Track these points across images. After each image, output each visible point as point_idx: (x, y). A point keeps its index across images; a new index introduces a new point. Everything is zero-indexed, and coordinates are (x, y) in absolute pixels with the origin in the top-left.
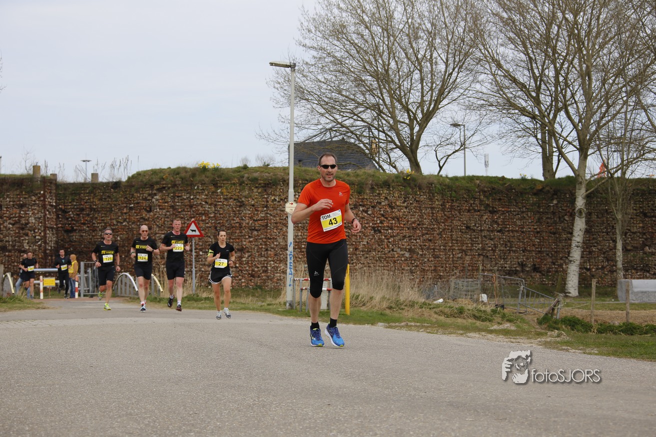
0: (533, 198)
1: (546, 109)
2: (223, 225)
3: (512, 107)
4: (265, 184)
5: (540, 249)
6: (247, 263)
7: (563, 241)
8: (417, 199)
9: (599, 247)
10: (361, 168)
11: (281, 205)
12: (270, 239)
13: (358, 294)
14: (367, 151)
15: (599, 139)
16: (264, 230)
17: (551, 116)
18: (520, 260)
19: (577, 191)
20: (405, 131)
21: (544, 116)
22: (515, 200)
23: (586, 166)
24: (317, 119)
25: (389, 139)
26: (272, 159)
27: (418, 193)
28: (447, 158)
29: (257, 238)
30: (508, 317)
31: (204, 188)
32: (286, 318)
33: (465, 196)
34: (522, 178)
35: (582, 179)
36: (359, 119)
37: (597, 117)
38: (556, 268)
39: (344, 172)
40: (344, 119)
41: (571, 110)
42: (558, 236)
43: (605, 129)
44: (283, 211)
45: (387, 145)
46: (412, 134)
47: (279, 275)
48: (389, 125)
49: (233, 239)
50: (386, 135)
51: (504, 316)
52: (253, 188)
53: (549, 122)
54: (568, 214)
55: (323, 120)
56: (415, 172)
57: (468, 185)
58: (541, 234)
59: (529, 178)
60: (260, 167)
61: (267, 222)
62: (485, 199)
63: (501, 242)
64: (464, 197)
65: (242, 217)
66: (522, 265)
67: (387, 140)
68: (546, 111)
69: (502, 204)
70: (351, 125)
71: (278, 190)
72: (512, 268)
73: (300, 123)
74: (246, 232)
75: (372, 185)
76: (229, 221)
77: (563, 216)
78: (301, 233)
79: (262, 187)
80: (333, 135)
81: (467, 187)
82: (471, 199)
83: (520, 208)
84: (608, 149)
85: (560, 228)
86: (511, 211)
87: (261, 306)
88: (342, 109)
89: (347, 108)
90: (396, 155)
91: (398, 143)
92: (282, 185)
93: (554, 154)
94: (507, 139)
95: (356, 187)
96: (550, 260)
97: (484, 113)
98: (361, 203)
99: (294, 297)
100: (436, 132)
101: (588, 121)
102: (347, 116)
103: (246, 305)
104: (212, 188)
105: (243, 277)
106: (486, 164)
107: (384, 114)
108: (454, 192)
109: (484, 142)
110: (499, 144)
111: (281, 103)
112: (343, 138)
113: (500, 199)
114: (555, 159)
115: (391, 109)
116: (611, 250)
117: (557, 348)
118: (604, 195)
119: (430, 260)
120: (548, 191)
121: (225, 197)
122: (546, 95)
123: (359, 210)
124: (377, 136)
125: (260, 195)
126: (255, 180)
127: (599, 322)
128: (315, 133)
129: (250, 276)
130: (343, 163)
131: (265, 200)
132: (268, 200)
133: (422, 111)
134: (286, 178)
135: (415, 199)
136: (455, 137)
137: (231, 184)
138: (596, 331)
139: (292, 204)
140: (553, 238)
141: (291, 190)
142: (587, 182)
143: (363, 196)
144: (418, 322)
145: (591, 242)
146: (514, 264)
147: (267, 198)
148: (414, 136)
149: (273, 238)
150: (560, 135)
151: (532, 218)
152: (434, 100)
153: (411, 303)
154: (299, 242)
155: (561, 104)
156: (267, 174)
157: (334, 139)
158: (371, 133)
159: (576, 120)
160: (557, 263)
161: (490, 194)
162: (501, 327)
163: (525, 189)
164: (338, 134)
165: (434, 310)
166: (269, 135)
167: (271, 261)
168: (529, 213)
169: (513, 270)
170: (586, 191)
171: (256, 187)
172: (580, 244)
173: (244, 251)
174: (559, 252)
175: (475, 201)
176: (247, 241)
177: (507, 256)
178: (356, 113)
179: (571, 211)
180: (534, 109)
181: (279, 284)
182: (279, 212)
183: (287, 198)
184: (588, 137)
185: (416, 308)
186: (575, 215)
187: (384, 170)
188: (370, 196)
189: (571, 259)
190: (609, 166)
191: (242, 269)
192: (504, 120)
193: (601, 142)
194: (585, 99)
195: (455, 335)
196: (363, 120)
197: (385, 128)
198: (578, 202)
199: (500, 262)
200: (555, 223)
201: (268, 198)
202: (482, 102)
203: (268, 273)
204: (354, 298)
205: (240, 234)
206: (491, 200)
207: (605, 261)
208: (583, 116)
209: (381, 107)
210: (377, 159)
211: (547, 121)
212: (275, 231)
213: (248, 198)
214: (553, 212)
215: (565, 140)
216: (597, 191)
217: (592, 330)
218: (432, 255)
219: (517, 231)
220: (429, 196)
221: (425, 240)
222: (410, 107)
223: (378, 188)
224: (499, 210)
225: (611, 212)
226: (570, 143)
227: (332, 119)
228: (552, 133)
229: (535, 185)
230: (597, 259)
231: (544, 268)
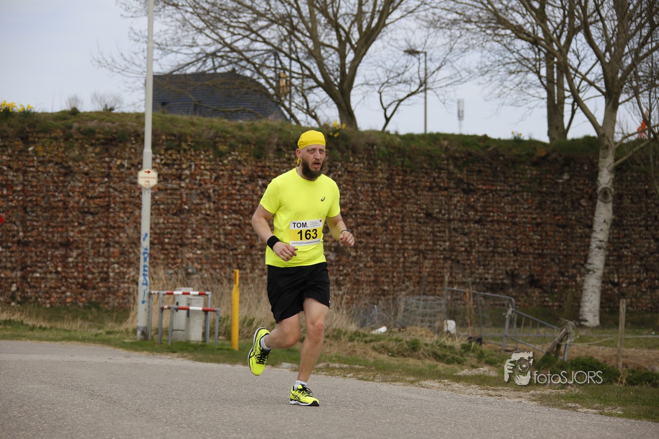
0: (531, 170)
1: (555, 29)
2: (37, 205)
3: (502, 24)
4: (106, 139)
5: (540, 251)
6: (76, 266)
7: (578, 239)
8: (349, 169)
9: (634, 249)
10: (260, 118)
11: (131, 174)
12: (114, 228)
13: (251, 317)
14: (271, 91)
15: (638, 78)
16: (104, 212)
17: (563, 40)
18: (509, 268)
19: (601, 159)
20: (332, 60)
21: (552, 40)
22: (504, 173)
23: (615, 121)
24: (191, 37)
25: (307, 72)
26: (117, 100)
27: (351, 159)
28: (398, 105)
29: (91, 226)
30: (488, 356)
31: (7, 143)
32: (136, 353)
33: (425, 165)
34: (515, 138)
35: (609, 141)
36: (259, 39)
37: (633, 43)
38: (565, 281)
39: (233, 123)
40: (235, 38)
41: (595, 32)
42: (569, 230)
43: (647, 63)
44: (136, 183)
45: (303, 81)
46: (343, 65)
47: (126, 285)
48: (306, 50)
49: (53, 227)
50: (302, 65)
51: (481, 356)
52: (87, 146)
53: (560, 50)
54: (586, 196)
55: (201, 39)
56: (347, 126)
57: (430, 148)
58: (543, 228)
59: (526, 138)
60: (98, 113)
61: (109, 201)
62: (456, 171)
63: (481, 239)
64: (422, 168)
65: (68, 192)
66: (513, 276)
67: (303, 74)
68: (555, 32)
69: (483, 179)
70: (246, 49)
71: (127, 150)
72: (496, 279)
73: (164, 42)
74: (74, 216)
75: (278, 145)
76: (46, 198)
77: (578, 200)
78: (164, 219)
79: (102, 144)
80: (217, 64)
81: (428, 151)
82: (435, 170)
83: (511, 186)
84: (650, 95)
85: (573, 218)
86: (496, 190)
87: (96, 335)
88: (232, 22)
89: (240, 20)
90: (317, 99)
91: (321, 79)
92: (134, 142)
93: (567, 101)
94: (492, 76)
95: (253, 147)
96: (556, 268)
97: (458, 34)
98: (260, 174)
99: (149, 320)
100: (380, 63)
101: (620, 49)
102: (239, 34)
103: (72, 333)
104: (20, 145)
105: (68, 287)
106: (460, 116)
107: (299, 31)
108: (407, 159)
109: (456, 80)
110: (479, 84)
111: (134, 10)
112: (234, 70)
113: (480, 172)
114: (567, 109)
115: (310, 25)
116: (652, 254)
117: (560, 406)
118: (643, 167)
119: (369, 265)
120: (556, 160)
121: (41, 159)
122: (555, 7)
123: (257, 185)
124: (288, 67)
125: (98, 157)
126: (90, 133)
127: (630, 367)
128: (188, 60)
129: (79, 286)
130: (233, 110)
131: (105, 165)
132: (112, 165)
133: (360, 29)
134: (139, 129)
135: (346, 169)
136: (411, 70)
137: (51, 138)
138: (624, 381)
139: (149, 172)
140: (562, 234)
141: (148, 151)
142: (616, 146)
143: (263, 163)
144: (345, 363)
145: (621, 241)
146: (499, 274)
147: (108, 163)
148: (345, 68)
149: (119, 227)
150: (576, 71)
151: (530, 201)
152: (379, 11)
153: (335, 333)
154: (159, 234)
155: (579, 22)
156: (109, 124)
157: (219, 71)
158: (278, 62)
159: (602, 47)
160: (567, 274)
161: (464, 162)
162: (475, 372)
163: (519, 156)
164: (224, 62)
165: (372, 344)
166: (113, 61)
167: (114, 263)
168: (525, 194)
169: (497, 284)
170: (616, 160)
171: (92, 145)
172: (603, 243)
173: (71, 247)
174: (571, 255)
175: (440, 173)
176: (76, 230)
177: (489, 261)
178: (255, 29)
179: (590, 191)
180: (536, 28)
181: (126, 301)
182: (128, 185)
183: (141, 163)
184: (619, 75)
185: (343, 340)
186: (596, 198)
187: (297, 122)
188: (275, 162)
189: (589, 267)
190: (652, 121)
191: (67, 276)
192: (488, 45)
193: (640, 83)
194: (617, 14)
195: (402, 384)
196: (265, 41)
197: (301, 55)
198: (601, 177)
199: (478, 270)
200: (565, 209)
201: (110, 162)
202: (455, 16)
203: (109, 282)
204: (245, 324)
205: (65, 220)
206: (465, 172)
207: (642, 271)
208: (612, 42)
209: (295, 21)
210: (287, 104)
211: (556, 48)
212: (122, 215)
213: (78, 161)
214: (562, 192)
215: (584, 78)
216: (632, 160)
217: (619, 379)
218: (371, 258)
219: (505, 222)
220: (369, 164)
221: (360, 234)
222: (340, 21)
223: (288, 150)
224: (478, 189)
225: (653, 194)
226: (591, 84)
227: (216, 37)
228: (564, 68)
229: (535, 149)
230: (629, 267)
231: (548, 281)
